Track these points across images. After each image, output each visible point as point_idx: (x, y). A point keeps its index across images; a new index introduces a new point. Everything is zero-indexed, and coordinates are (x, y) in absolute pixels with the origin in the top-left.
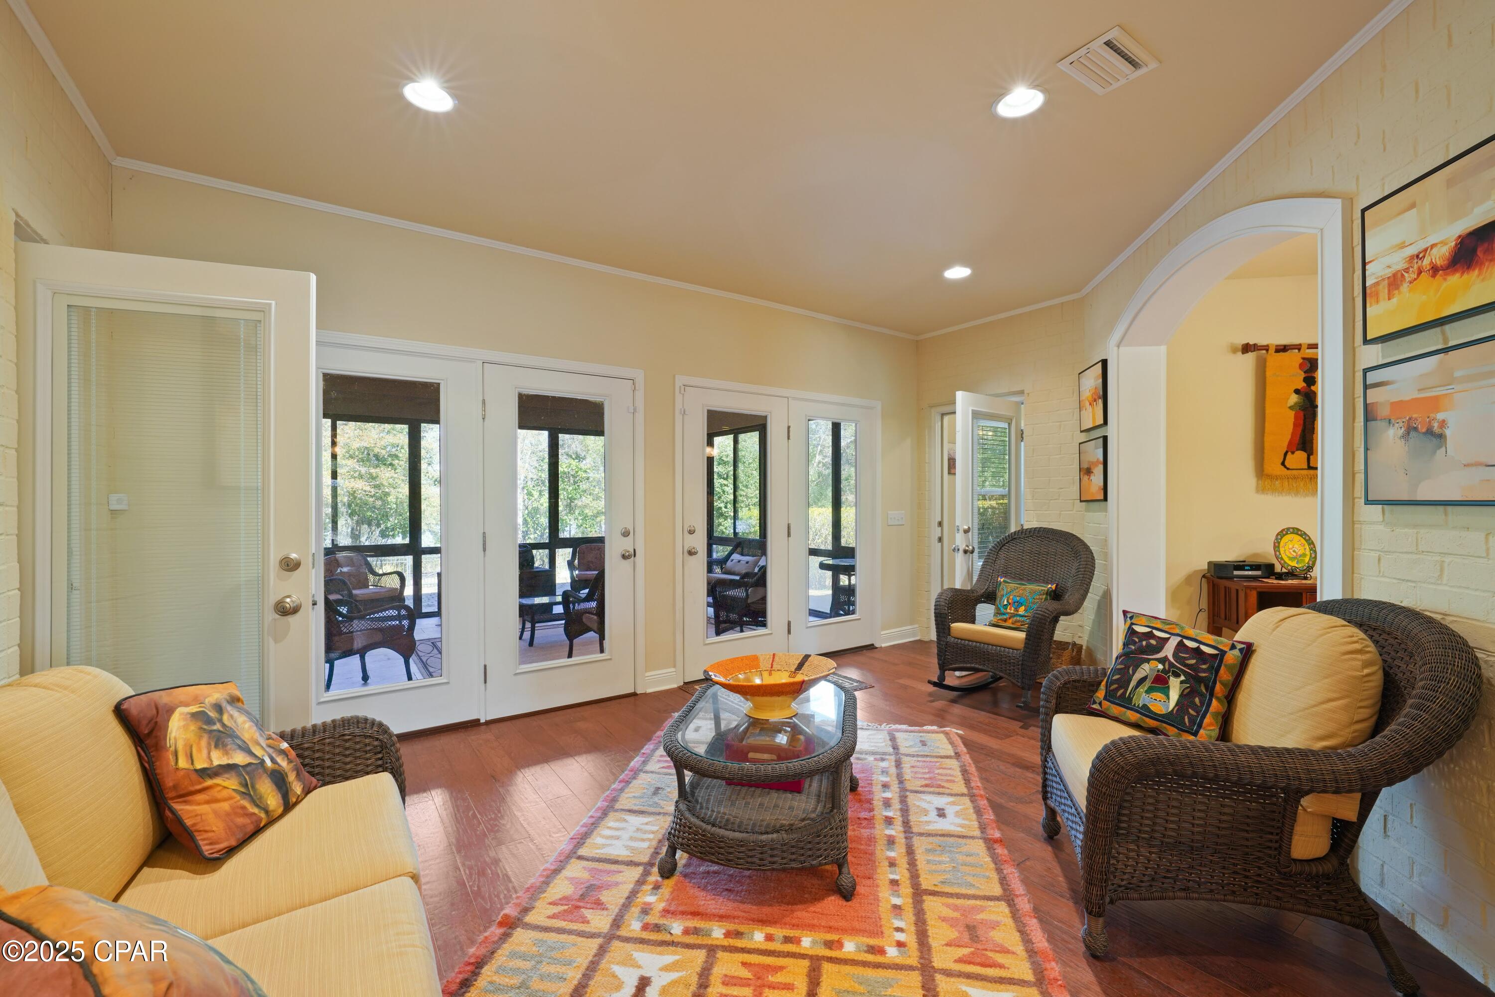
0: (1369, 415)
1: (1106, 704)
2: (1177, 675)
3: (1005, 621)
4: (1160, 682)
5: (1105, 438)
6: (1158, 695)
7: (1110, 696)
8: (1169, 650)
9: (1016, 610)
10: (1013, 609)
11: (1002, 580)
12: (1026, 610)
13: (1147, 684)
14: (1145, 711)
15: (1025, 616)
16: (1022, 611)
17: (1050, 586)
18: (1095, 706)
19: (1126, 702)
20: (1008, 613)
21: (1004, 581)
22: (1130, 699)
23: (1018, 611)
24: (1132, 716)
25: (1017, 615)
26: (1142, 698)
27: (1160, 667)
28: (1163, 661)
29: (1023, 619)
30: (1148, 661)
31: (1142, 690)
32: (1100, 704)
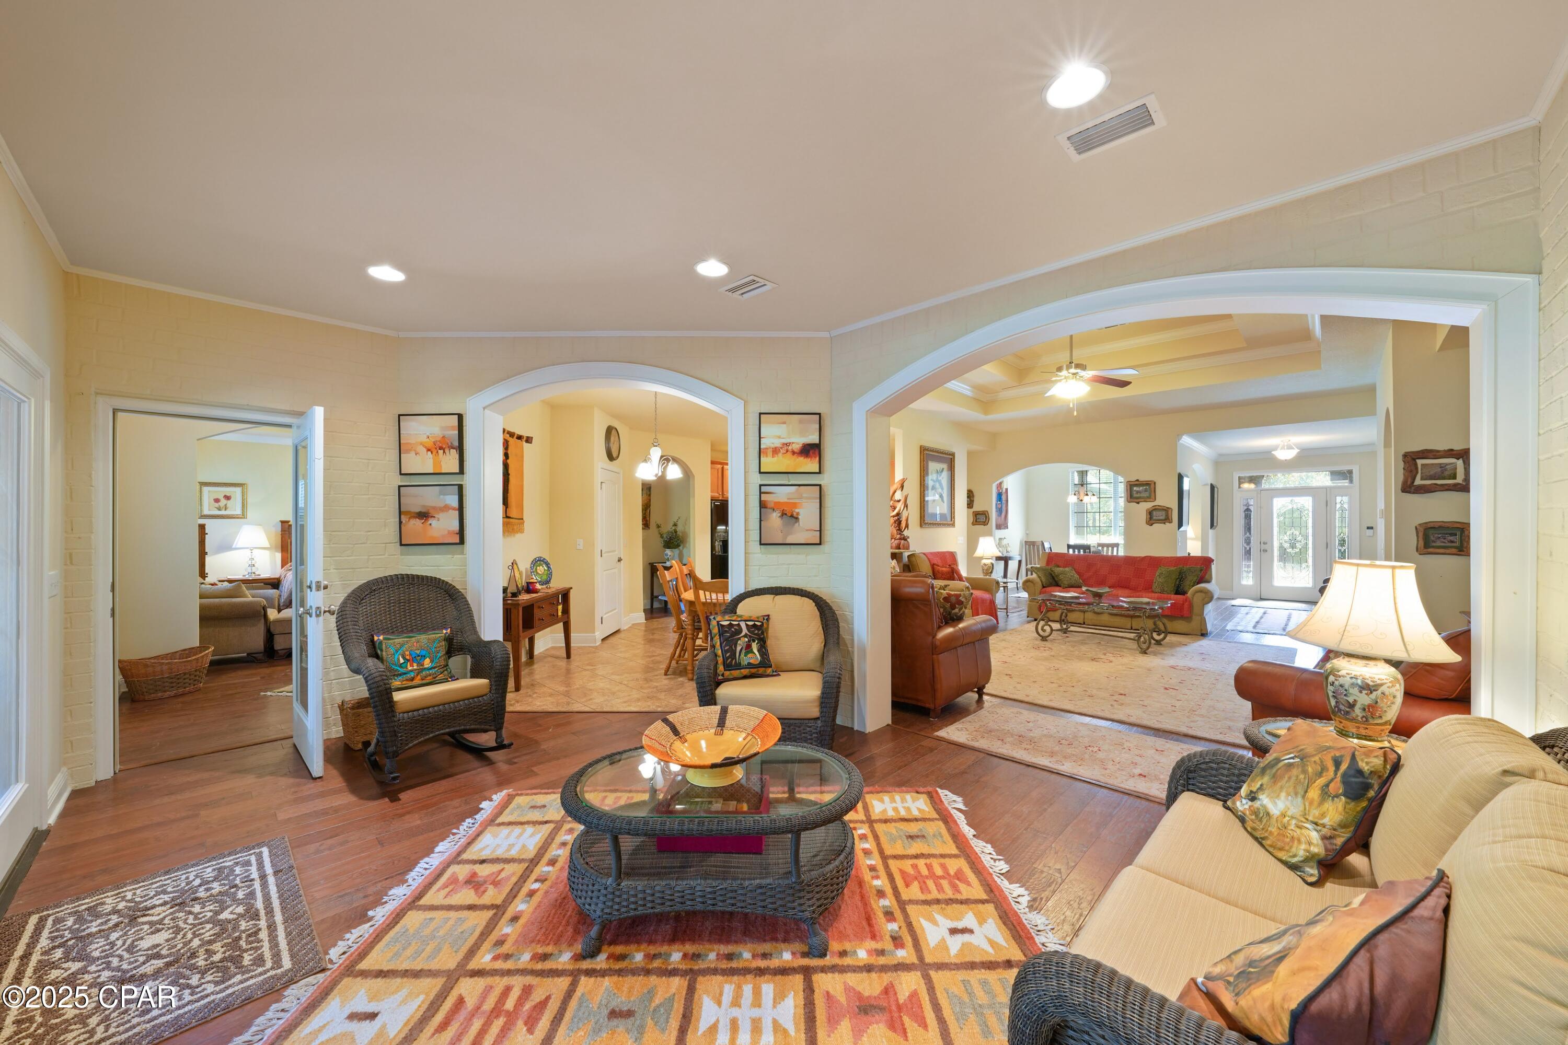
0: (763, 505)
1: (727, 673)
2: (754, 641)
3: (412, 679)
4: (748, 647)
5: (460, 487)
6: (750, 655)
7: (727, 667)
8: (745, 631)
9: (420, 664)
10: (415, 664)
11: (381, 638)
12: (432, 661)
13: (744, 651)
14: (750, 665)
15: (434, 668)
16: (427, 663)
17: (444, 631)
18: (720, 677)
19: (738, 666)
20: (411, 671)
21: (384, 639)
22: (740, 663)
23: (423, 665)
24: (745, 672)
25: (422, 670)
26: (745, 660)
27: (747, 640)
28: (745, 636)
29: (434, 671)
30: (739, 639)
31: (742, 655)
32: (723, 675)
